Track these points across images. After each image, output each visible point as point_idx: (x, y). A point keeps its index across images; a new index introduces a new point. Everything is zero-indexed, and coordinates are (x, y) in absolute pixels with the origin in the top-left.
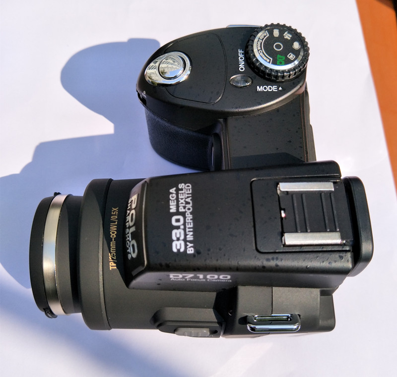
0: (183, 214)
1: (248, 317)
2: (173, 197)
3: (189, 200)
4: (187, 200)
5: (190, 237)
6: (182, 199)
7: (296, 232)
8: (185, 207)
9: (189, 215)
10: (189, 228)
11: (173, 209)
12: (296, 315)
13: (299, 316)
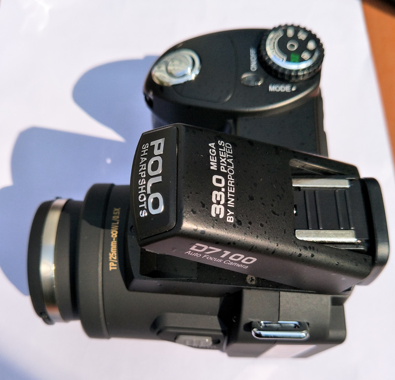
0: (225, 175)
1: (253, 323)
2: (213, 152)
3: (230, 161)
4: (228, 160)
5: (231, 204)
6: (223, 158)
7: (308, 229)
8: (226, 168)
9: (231, 179)
10: (230, 193)
11: (214, 167)
12: (304, 323)
13: (308, 324)
